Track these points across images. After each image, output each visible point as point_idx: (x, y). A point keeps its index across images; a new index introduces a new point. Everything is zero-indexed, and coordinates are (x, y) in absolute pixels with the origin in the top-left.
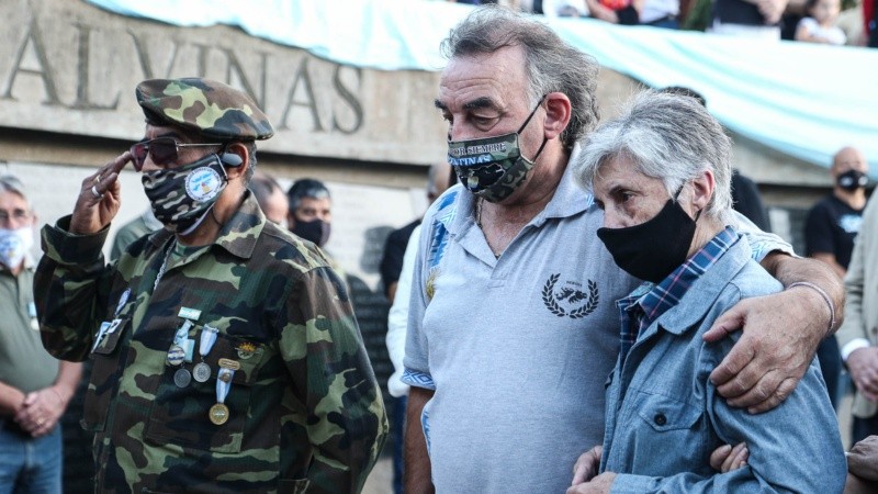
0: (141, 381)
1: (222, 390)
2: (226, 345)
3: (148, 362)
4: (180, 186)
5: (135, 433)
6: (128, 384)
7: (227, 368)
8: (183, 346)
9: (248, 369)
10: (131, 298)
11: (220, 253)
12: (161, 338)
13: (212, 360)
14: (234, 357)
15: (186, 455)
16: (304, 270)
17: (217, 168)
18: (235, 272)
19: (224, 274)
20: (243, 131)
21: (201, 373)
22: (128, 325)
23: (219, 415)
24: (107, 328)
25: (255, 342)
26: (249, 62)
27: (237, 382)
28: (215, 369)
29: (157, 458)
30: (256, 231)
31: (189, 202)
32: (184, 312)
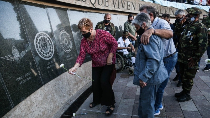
0: (184, 38)
1: (191, 39)
2: (192, 35)
3: (185, 36)
4: (190, 19)
5: (183, 43)
6: (183, 38)
7: (192, 37)
8: (188, 34)
9: (194, 37)
10: (185, 30)
11: (194, 26)
12: (186, 34)
13: (190, 36)
14: (193, 36)
15: (187, 46)
16: (201, 27)
17: (194, 17)
18: (195, 27)
19: (194, 28)
20: (198, 13)
21: (189, 37)
22: (184, 33)
23: (190, 42)
24: (182, 33)
25: (195, 35)
26: (173, 10)
27: (193, 39)
28: (191, 37)
29: (184, 46)
30: (198, 23)
31: (191, 21)
32: (189, 31)
